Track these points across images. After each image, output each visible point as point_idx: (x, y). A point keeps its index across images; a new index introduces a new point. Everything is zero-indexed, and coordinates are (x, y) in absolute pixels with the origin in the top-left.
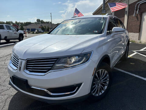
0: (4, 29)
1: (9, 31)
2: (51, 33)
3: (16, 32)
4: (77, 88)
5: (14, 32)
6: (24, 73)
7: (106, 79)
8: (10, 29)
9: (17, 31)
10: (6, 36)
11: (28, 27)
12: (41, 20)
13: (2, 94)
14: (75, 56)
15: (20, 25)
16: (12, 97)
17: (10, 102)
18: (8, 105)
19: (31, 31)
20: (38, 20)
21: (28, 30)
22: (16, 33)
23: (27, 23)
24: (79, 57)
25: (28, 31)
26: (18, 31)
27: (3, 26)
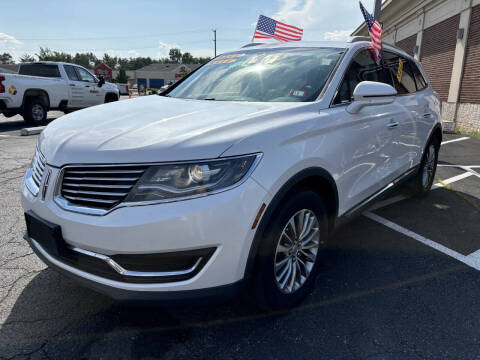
0: (59, 76)
1: (74, 82)
2: (170, 94)
3: (97, 88)
4: (199, 261)
5: (91, 88)
6: (52, 206)
7: (311, 243)
8: (80, 79)
9: (100, 85)
10: (66, 98)
11: (143, 73)
12: (183, 53)
13: (9, 265)
14: (201, 163)
15: (118, 65)
16: (33, 277)
17: (24, 290)
18: (17, 297)
19: (148, 86)
20: (175, 54)
21: (141, 82)
22: (96, 92)
23: (139, 60)
24: (211, 169)
25: (139, 88)
26: (104, 86)
27: (56, 67)
